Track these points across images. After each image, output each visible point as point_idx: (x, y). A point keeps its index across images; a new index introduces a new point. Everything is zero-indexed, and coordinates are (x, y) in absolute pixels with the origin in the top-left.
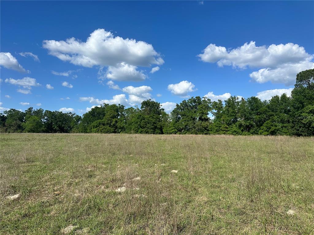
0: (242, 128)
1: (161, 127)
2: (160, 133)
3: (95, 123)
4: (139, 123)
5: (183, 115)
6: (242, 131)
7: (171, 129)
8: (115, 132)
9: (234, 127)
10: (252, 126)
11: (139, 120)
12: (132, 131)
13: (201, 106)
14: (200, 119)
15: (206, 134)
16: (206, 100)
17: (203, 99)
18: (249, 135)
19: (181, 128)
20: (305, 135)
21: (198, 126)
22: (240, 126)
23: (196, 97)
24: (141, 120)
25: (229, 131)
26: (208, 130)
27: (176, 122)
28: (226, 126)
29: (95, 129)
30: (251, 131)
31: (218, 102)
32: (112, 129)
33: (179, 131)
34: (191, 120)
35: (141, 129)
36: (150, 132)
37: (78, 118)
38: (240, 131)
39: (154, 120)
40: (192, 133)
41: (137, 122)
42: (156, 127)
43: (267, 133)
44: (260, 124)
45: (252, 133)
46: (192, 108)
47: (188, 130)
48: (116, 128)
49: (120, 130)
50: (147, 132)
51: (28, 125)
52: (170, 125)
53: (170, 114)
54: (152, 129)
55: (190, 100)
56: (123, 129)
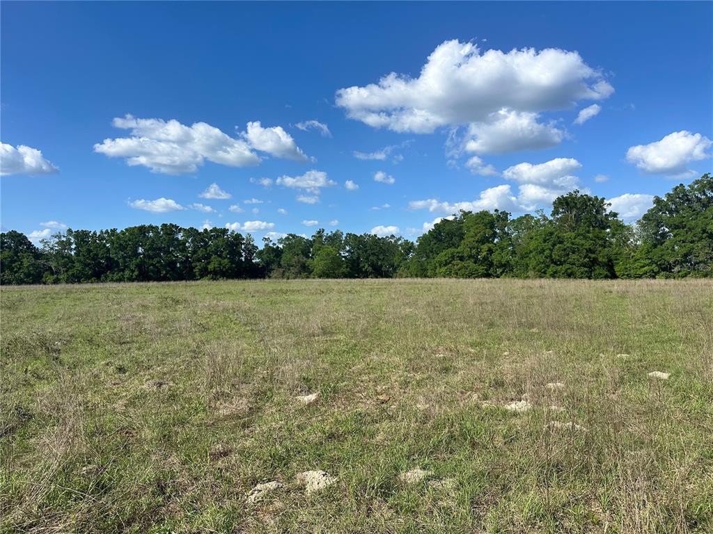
1: (610, 260)
2: (606, 277)
3: (442, 256)
4: (548, 251)
5: (677, 227)
7: (638, 264)
8: (488, 275)
11: (548, 245)
12: (531, 273)
19: (672, 261)
24: (554, 245)
27: (655, 246)
29: (443, 269)
32: (481, 269)
33: (665, 269)
34: (701, 239)
35: (553, 268)
36: (578, 274)
37: (409, 247)
39: (588, 244)
40: (705, 276)
41: (543, 251)
42: (594, 262)
46: (704, 205)
48: (491, 265)
49: (499, 271)
50: (570, 275)
51: (317, 263)
52: (637, 255)
53: (635, 226)
54: (584, 265)
55: (697, 182)
56: (506, 269)
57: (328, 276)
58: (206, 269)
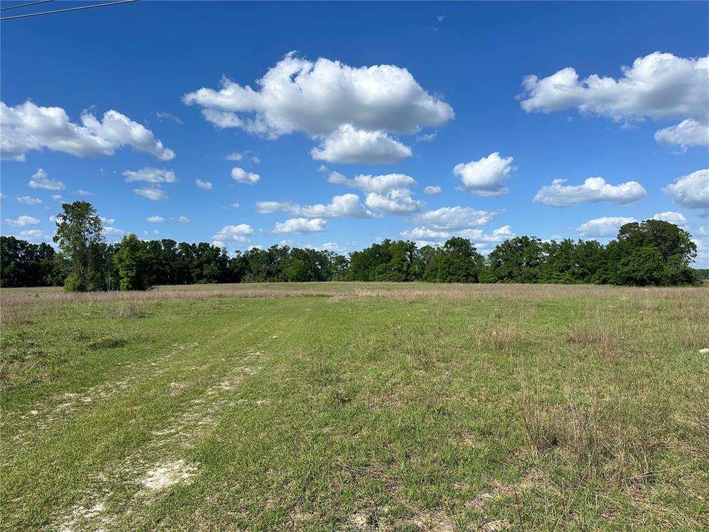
0: (576, 276)
1: (476, 274)
2: (474, 282)
3: (380, 268)
4: (447, 269)
5: (506, 260)
6: (576, 279)
7: (489, 276)
8: (406, 280)
9: (567, 275)
10: (585, 273)
11: (448, 265)
12: (437, 280)
13: (528, 248)
14: (527, 263)
15: (534, 283)
16: (536, 239)
17: (532, 239)
18: (583, 283)
19: (503, 275)
20: (621, 285)
21: (525, 273)
22: (574, 273)
23: (523, 237)
24: (450, 266)
25: (561, 279)
26: (537, 278)
27: (496, 267)
28: (558, 273)
29: (381, 276)
30: (585, 279)
31: (550, 243)
32: (404, 276)
33: (501, 279)
34: (515, 266)
35: (450, 277)
36: (462, 280)
37: (341, 260)
38: (573, 279)
39: (466, 266)
40: (517, 282)
41: (445, 269)
42: (469, 274)
43: (598, 281)
44: (593, 271)
45: (586, 282)
46: (517, 250)
47: (512, 277)
48: (408, 274)
49: (413, 277)
50: (458, 281)
51: (291, 271)
52: (488, 272)
53: (486, 258)
54: (464, 276)
55: (514, 239)
56: (419, 276)
57: (298, 280)
58: (202, 274)
